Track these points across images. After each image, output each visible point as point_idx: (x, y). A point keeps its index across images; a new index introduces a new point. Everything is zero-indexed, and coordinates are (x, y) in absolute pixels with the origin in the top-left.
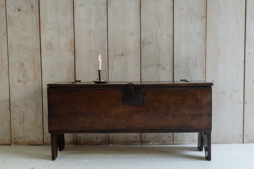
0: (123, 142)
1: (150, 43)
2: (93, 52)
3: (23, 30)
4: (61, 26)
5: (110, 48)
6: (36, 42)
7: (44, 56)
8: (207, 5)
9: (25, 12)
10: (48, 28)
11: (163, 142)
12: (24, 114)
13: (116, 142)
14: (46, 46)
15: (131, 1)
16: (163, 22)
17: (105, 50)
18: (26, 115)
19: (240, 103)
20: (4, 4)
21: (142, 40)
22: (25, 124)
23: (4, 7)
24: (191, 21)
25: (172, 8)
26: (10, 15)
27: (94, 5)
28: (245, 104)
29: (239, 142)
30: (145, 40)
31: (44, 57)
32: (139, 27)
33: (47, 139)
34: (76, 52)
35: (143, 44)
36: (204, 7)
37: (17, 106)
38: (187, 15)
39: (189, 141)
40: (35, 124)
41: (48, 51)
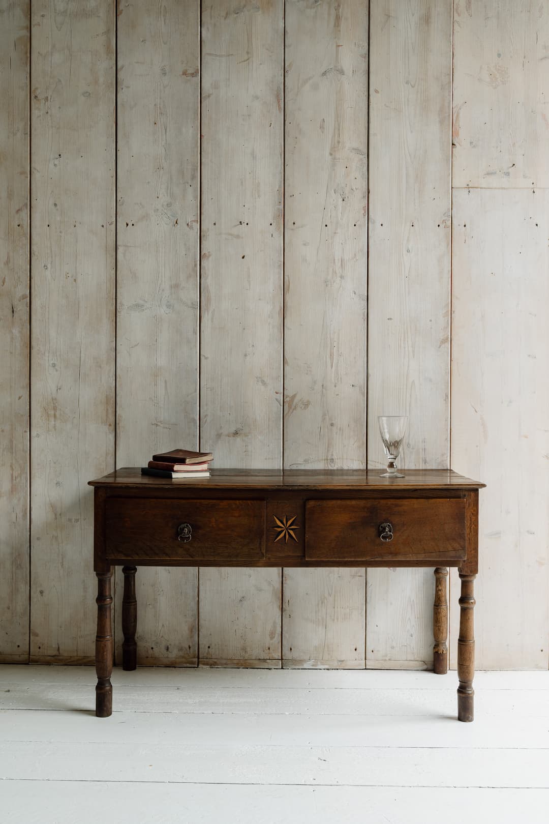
0: (235, 662)
1: (307, 405)
2: (162, 425)
4: (82, 359)
5: (206, 416)
6: (20, 398)
8: (454, 312)
10: (51, 362)
11: (339, 663)
13: (215, 660)
14: (45, 409)
15: (260, 299)
16: (340, 352)
17: (194, 420)
21: (288, 396)
24: (413, 352)
25: (364, 315)
27: (168, 306)
29: (538, 667)
30: (294, 396)
31: (38, 435)
32: (281, 365)
33: (40, 648)
34: (119, 424)
35: (290, 407)
36: (446, 314)
38: (403, 335)
39: (407, 660)
40: (9, 608)
41: (48, 420)
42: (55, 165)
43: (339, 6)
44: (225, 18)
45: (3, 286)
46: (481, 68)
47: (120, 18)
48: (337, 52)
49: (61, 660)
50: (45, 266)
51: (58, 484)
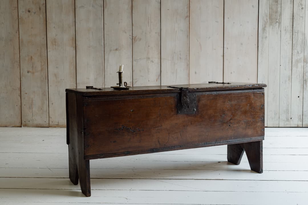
2: (91, 47)
3: (32, 29)
4: (64, 25)
5: (106, 44)
8: (190, 7)
9: (34, 13)
10: (53, 26)
12: (32, 100)
14: (52, 42)
15: (124, 4)
16: (151, 21)
17: (102, 45)
18: (34, 101)
20: (16, 6)
21: (134, 37)
22: (33, 109)
23: (17, 9)
24: (176, 21)
25: (159, 8)
26: (21, 16)
27: (93, 6)
30: (136, 36)
31: (50, 51)
32: (131, 26)
33: (52, 122)
34: (77, 47)
35: (134, 40)
36: (187, 8)
37: (26, 93)
38: (173, 15)
41: (53, 46)
49: (59, 126)
51: (57, 67)
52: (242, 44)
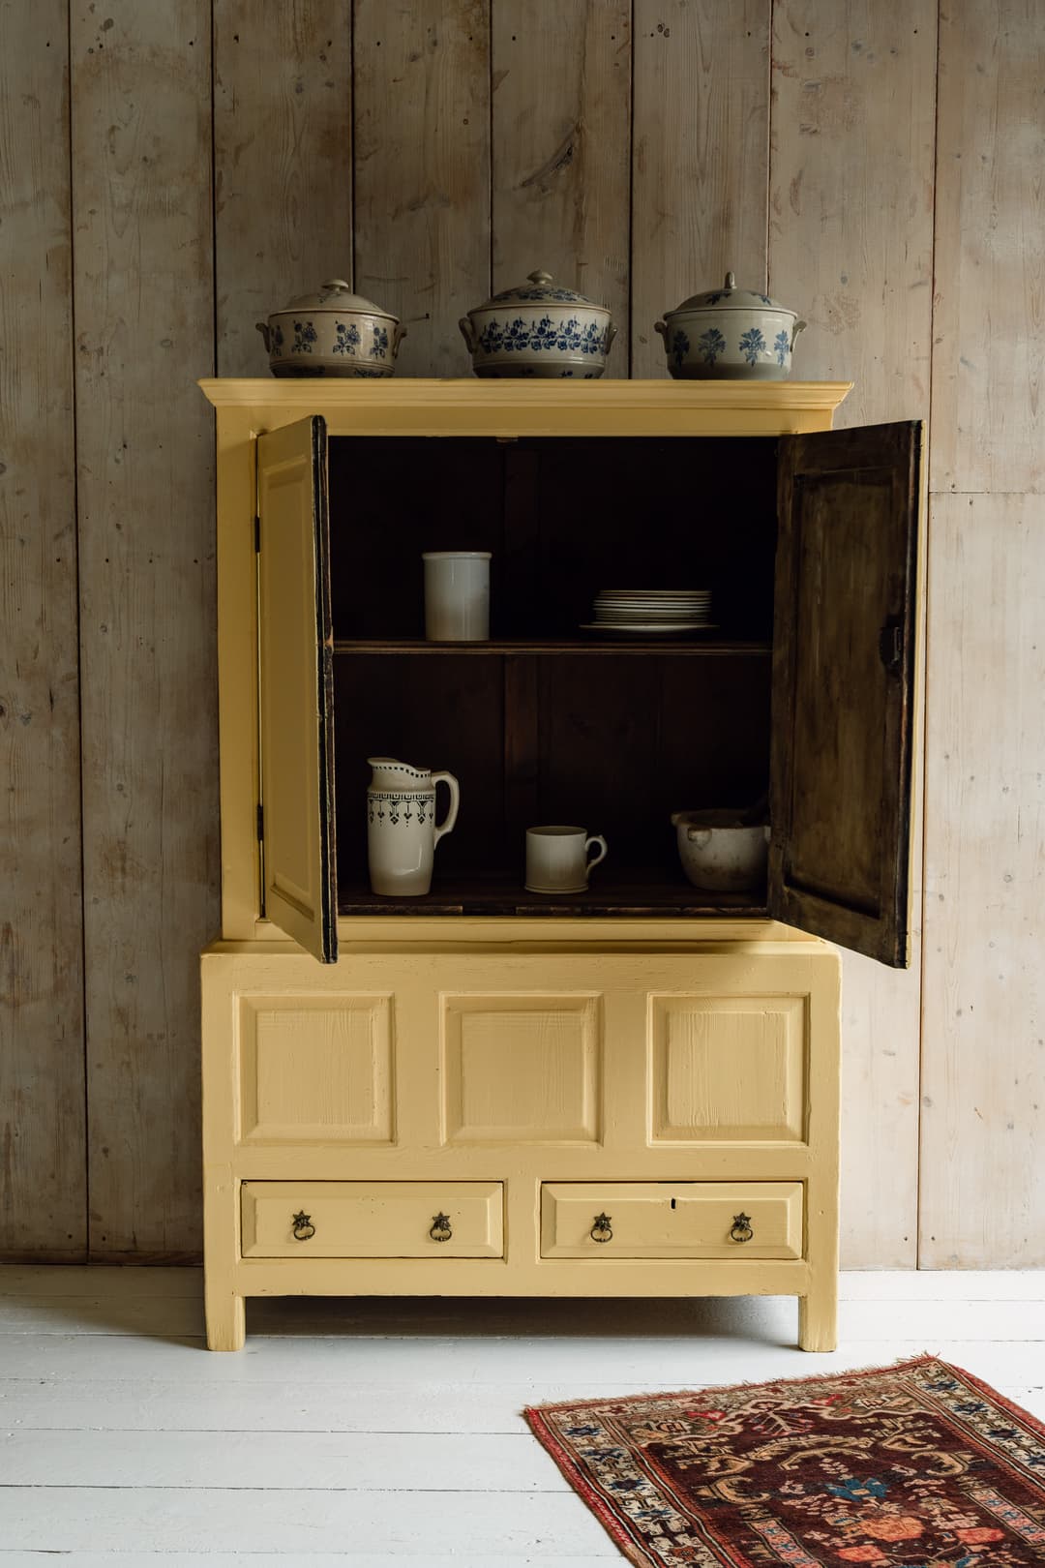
3: (12, 793)
4: (166, 777)
6: (65, 840)
7: (95, 899)
9: (22, 717)
10: (116, 783)
12: (8, 1135)
14: (107, 859)
18: (17, 1139)
19: (907, 1103)
22: (13, 1177)
28: (923, 1107)
29: (900, 1266)
31: (96, 901)
33: (104, 1239)
40: (53, 1177)
41: (113, 875)
42: (117, 461)
43: (581, 197)
44: (393, 218)
45: (35, 657)
46: (814, 300)
47: (221, 215)
48: (578, 274)
50: (102, 627)
51: (130, 978)
52: (1009, 878)
